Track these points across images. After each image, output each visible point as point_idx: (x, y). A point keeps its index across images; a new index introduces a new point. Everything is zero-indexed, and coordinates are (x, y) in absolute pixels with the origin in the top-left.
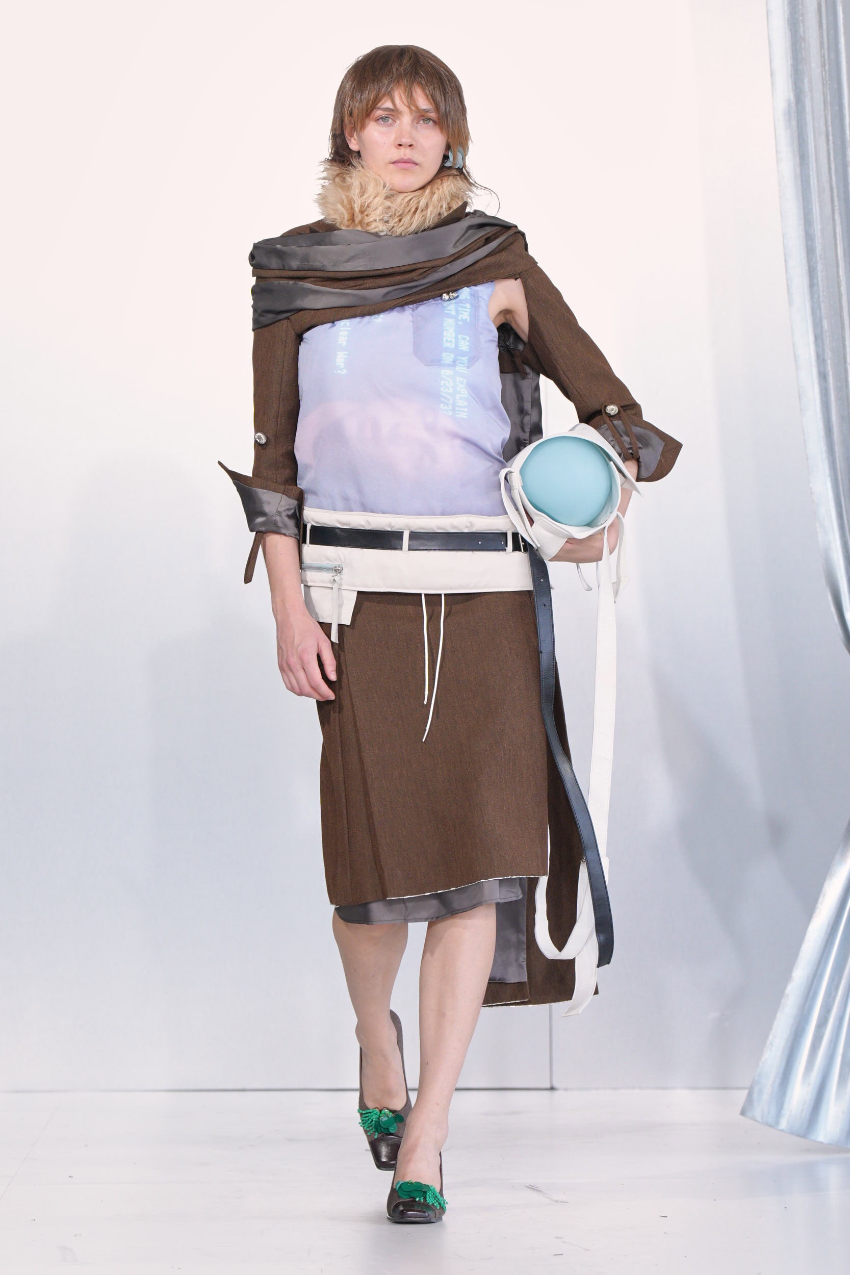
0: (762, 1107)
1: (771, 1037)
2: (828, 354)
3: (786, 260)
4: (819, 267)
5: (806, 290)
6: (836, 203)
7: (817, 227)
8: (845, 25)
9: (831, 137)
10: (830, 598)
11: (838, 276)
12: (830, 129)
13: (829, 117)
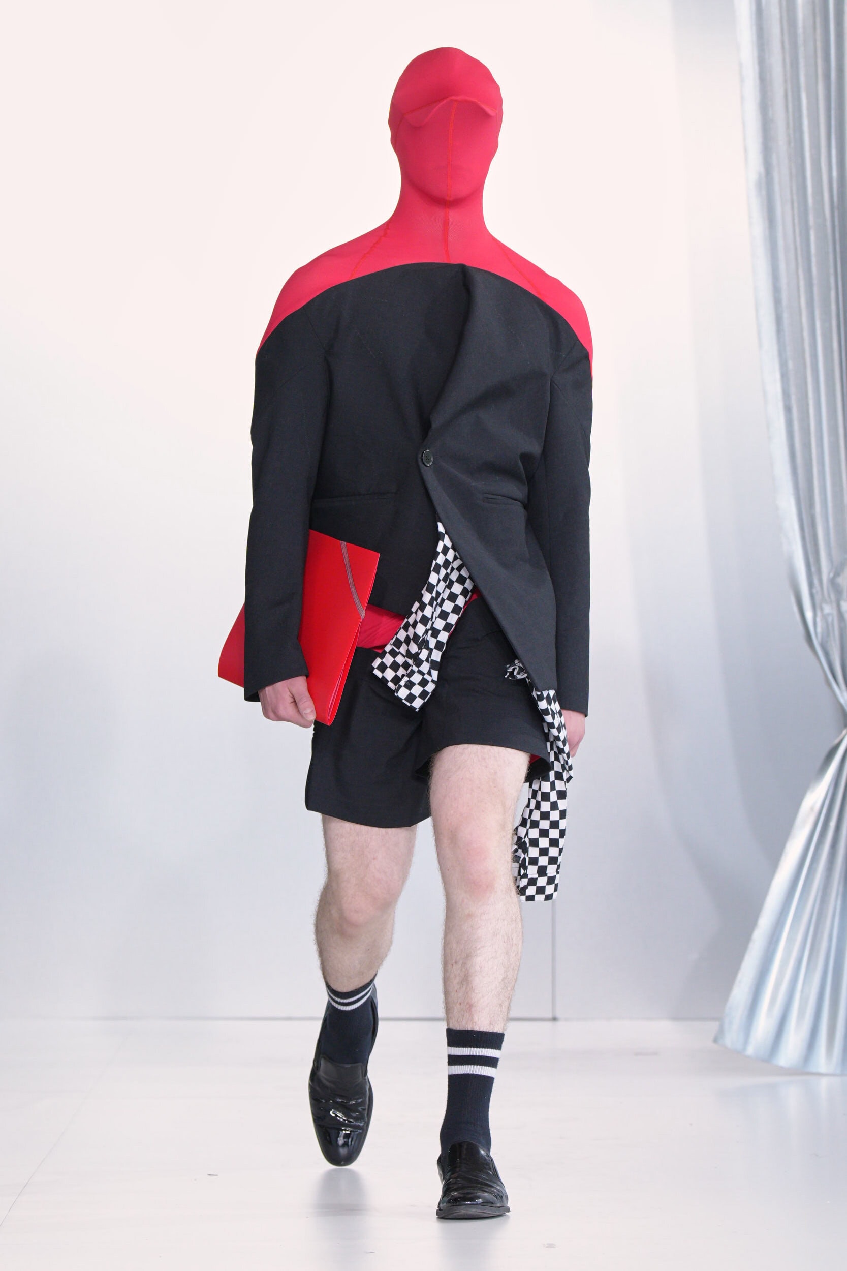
0: (732, 1038)
1: (739, 976)
2: (793, 390)
3: (757, 309)
4: (785, 316)
5: (774, 334)
6: (800, 259)
7: (784, 281)
8: (808, 109)
9: (795, 204)
10: (793, 600)
11: (801, 323)
12: (795, 198)
13: (794, 188)
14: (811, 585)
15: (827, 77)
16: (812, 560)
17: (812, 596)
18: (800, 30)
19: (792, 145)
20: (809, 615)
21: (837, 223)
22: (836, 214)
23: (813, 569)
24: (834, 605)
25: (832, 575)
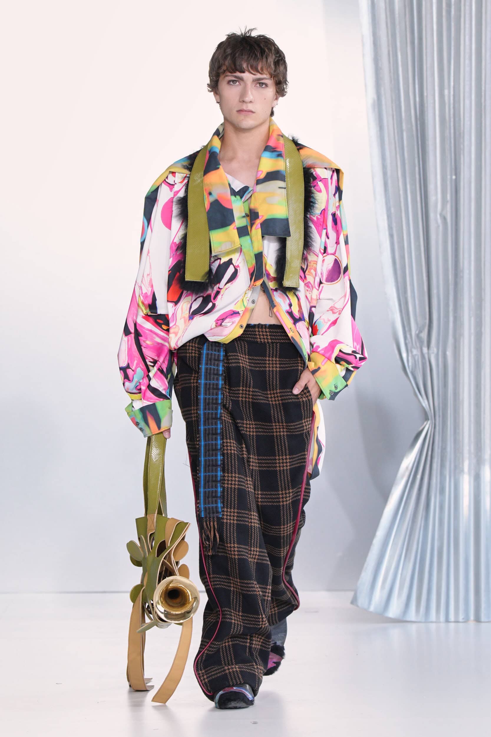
0: (362, 601)
1: (365, 565)
2: (394, 225)
3: (373, 179)
4: (389, 182)
5: (382, 192)
6: (398, 149)
7: (388, 161)
8: (402, 61)
9: (395, 117)
10: (395, 346)
11: (399, 186)
12: (394, 113)
13: (394, 107)
14: (405, 338)
15: (413, 43)
16: (405, 323)
17: (406, 344)
18: (397, 16)
19: (393, 82)
20: (404, 355)
21: (419, 128)
22: (419, 123)
23: (407, 329)
24: (419, 350)
25: (417, 332)
